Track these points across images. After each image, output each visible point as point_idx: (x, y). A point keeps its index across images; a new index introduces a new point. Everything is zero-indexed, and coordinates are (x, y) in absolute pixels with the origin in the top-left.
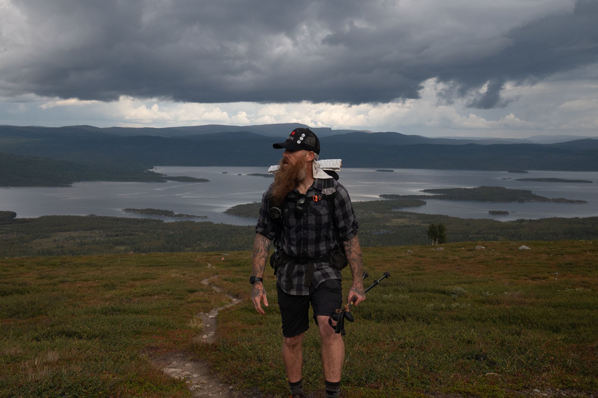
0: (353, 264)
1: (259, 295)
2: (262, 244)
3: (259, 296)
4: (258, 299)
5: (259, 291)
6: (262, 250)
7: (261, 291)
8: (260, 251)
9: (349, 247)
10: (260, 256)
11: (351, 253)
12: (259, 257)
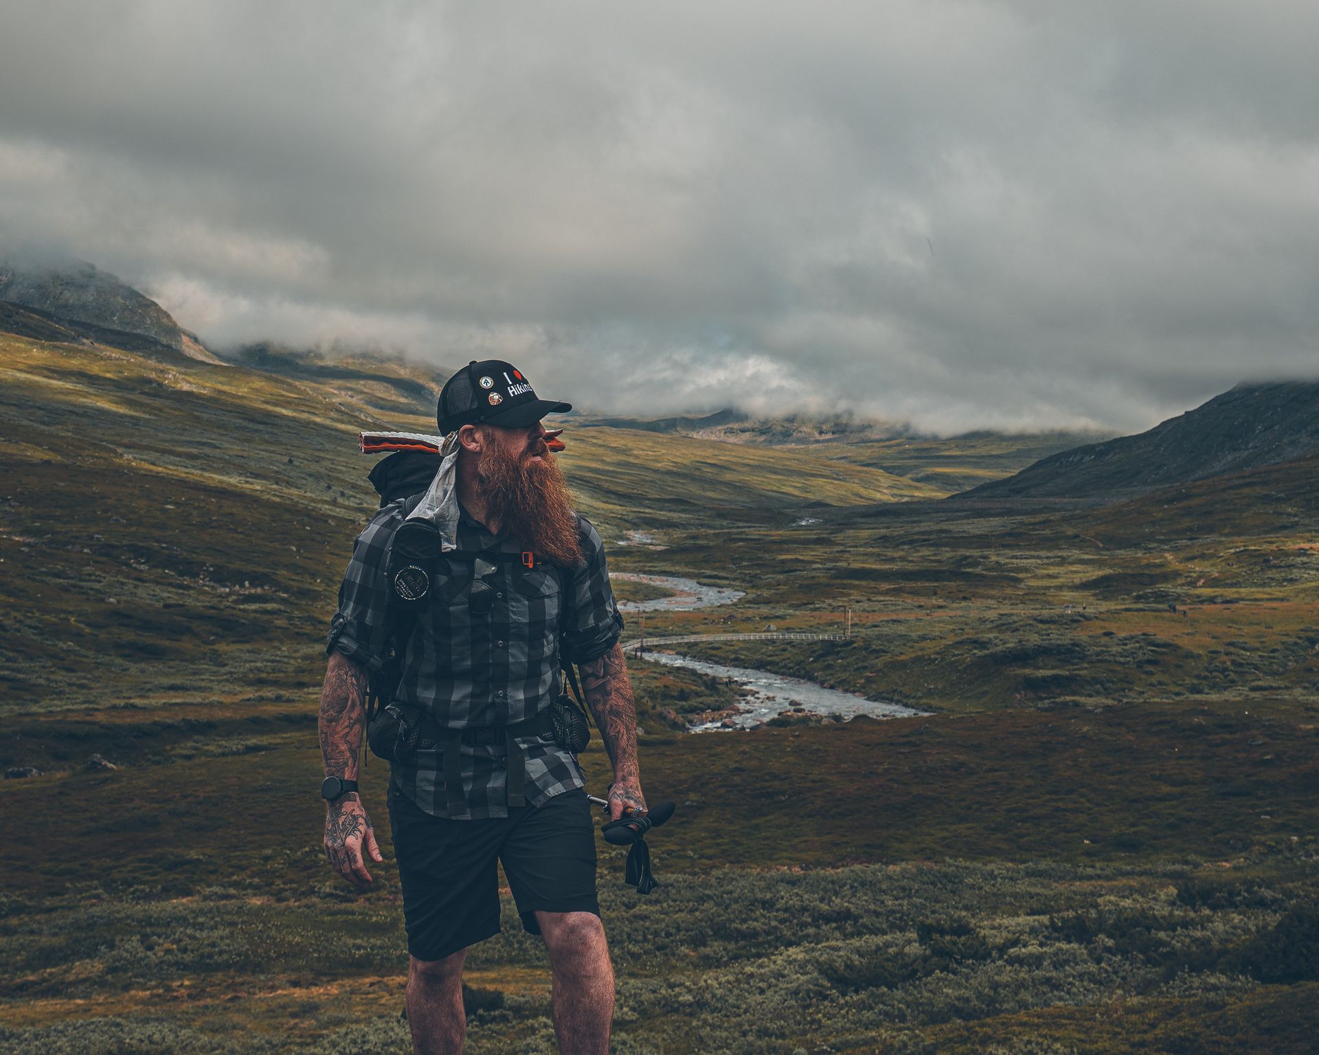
0: (612, 726)
1: (359, 831)
2: (352, 684)
3: (357, 833)
4: (354, 841)
5: (355, 818)
6: (353, 702)
7: (361, 820)
8: (349, 703)
9: (601, 681)
10: (350, 718)
11: (609, 694)
12: (346, 723)
